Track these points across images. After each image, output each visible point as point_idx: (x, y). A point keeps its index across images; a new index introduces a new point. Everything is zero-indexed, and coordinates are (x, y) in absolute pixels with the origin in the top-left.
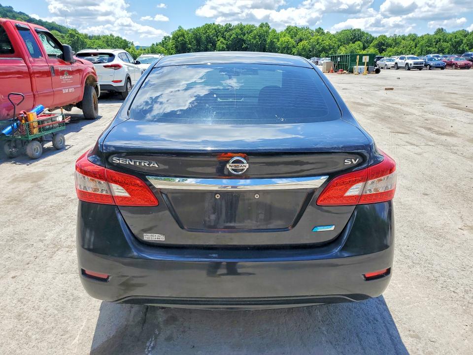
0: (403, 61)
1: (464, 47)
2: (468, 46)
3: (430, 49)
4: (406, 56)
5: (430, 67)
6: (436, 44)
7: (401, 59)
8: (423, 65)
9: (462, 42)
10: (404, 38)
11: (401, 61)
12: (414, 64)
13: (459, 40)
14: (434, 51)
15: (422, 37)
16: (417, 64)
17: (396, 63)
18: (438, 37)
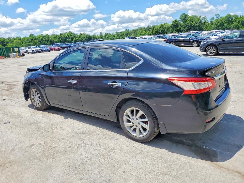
0: (31, 49)
1: (45, 42)
2: (46, 41)
3: (30, 43)
4: (31, 47)
5: (44, 51)
6: (32, 41)
7: (29, 48)
8: (41, 50)
9: (43, 40)
10: (14, 39)
11: (29, 49)
12: (37, 50)
13: (41, 39)
14: (32, 44)
15: (24, 38)
16: (38, 50)
17: (27, 51)
18: (31, 38)
